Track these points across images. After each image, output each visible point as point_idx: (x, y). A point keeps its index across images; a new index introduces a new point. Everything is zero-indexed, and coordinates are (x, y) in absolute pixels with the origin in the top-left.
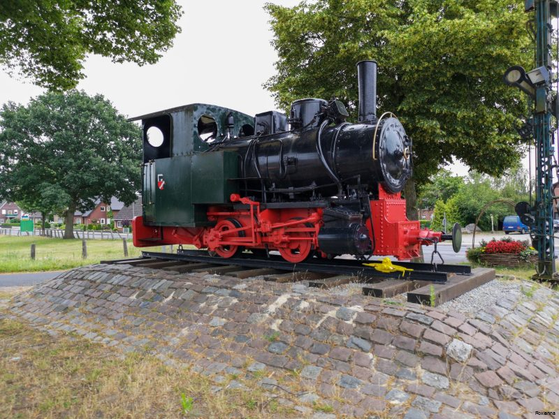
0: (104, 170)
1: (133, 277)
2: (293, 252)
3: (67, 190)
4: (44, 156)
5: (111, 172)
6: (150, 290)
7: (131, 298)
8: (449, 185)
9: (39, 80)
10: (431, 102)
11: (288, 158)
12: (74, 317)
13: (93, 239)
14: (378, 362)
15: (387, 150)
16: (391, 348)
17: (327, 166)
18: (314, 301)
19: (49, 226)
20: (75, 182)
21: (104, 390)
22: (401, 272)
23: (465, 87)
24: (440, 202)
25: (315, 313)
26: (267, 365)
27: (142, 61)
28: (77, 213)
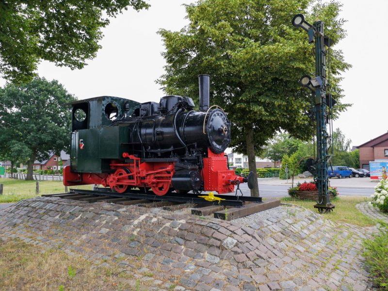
0: (56, 132)
1: (59, 205)
2: (161, 189)
3: (29, 146)
4: (14, 122)
5: (61, 134)
6: (68, 213)
7: (56, 217)
8: (293, 145)
9: (7, 75)
10: (260, 94)
11: (157, 131)
12: (19, 230)
13: (47, 181)
14: (186, 251)
15: (213, 128)
16: (194, 243)
17: (179, 137)
18: (161, 218)
19: (16, 171)
20: (35, 140)
21: (28, 268)
22: (218, 201)
23: (282, 85)
24: (286, 156)
25: (159, 224)
26: (126, 254)
27: (73, 66)
28: (36, 162)
